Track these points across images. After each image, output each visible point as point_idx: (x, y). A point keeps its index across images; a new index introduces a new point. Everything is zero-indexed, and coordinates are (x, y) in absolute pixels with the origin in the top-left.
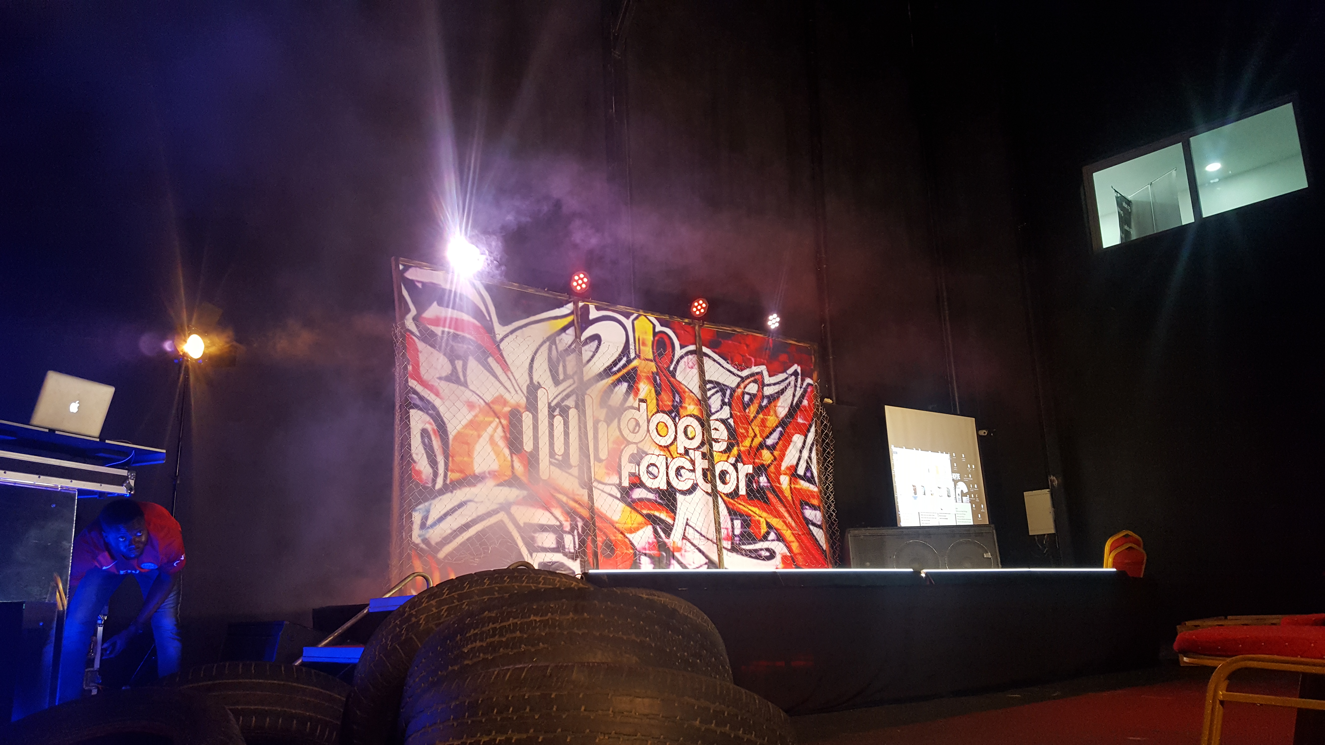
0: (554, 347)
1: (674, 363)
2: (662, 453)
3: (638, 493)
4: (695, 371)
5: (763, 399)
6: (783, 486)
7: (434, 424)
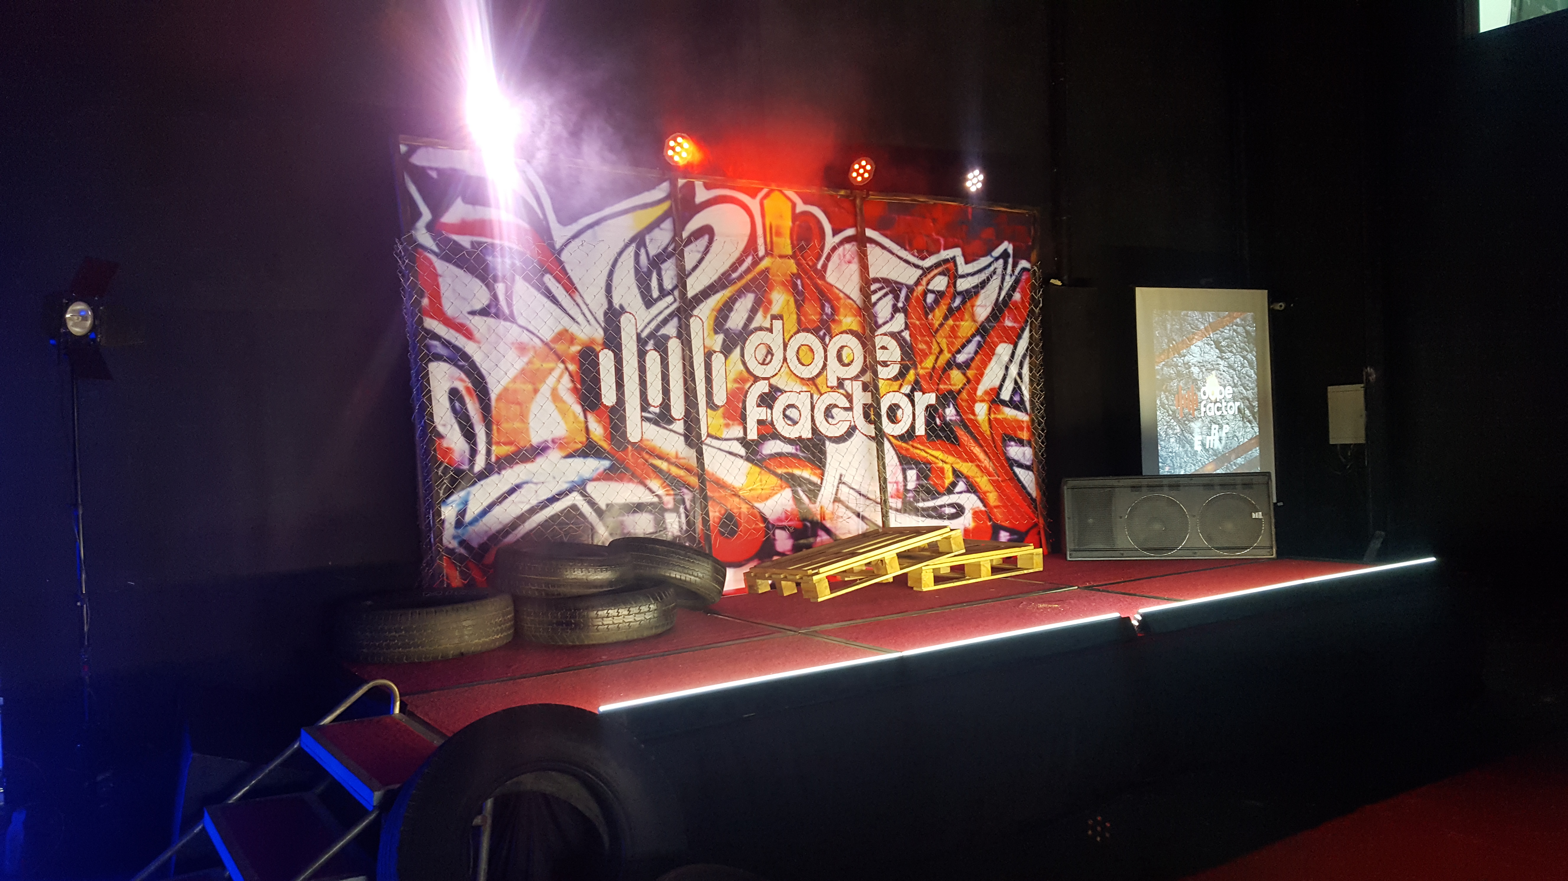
0: (643, 251)
1: (823, 259)
2: (805, 388)
3: (772, 447)
4: (855, 267)
5: (955, 297)
6: (978, 418)
7: (468, 380)
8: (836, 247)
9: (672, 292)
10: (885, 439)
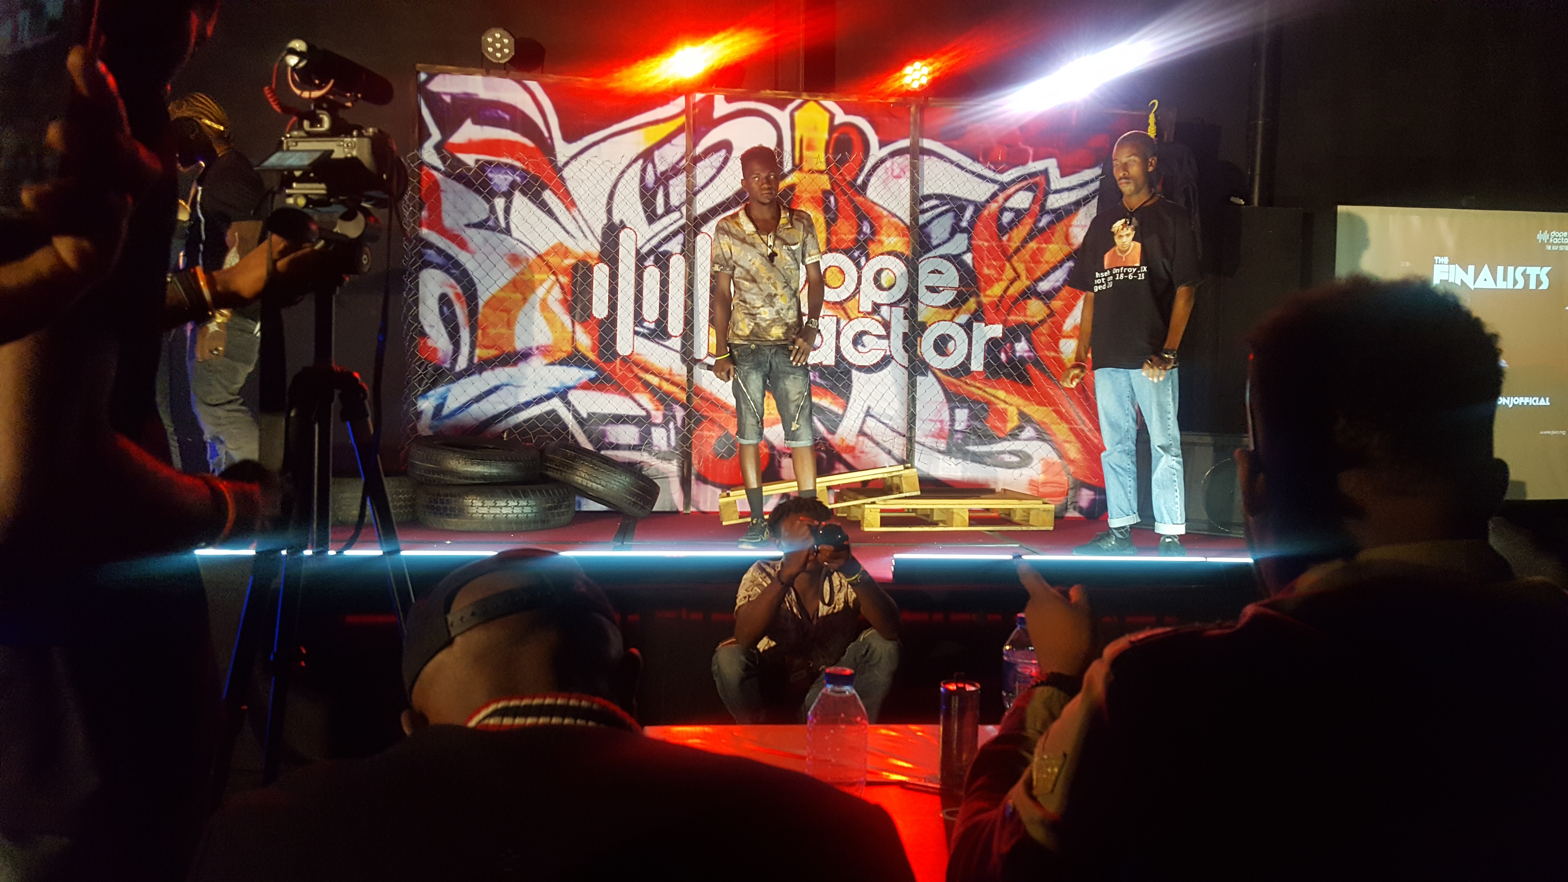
1: (865, 172)
4: (904, 182)
5: (1042, 216)
6: (1063, 356)
7: (458, 287)
8: (882, 161)
9: (678, 208)
10: (929, 372)
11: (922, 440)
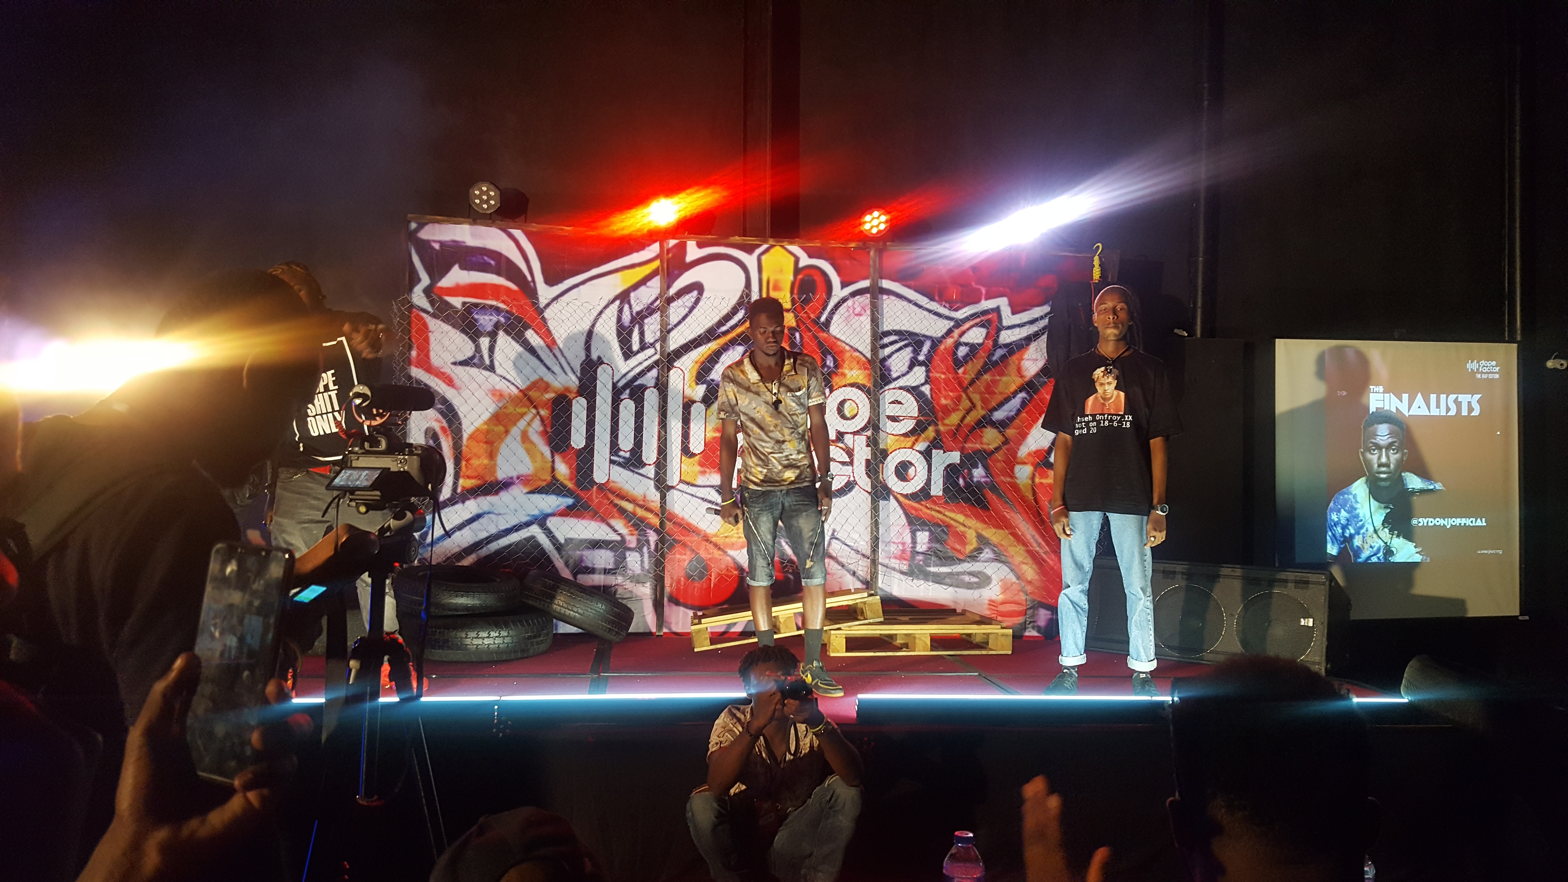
0: (626, 307)
4: (865, 319)
5: (995, 350)
6: (1018, 482)
7: (444, 421)
8: (844, 300)
9: (653, 345)
10: (891, 497)
11: (886, 561)
